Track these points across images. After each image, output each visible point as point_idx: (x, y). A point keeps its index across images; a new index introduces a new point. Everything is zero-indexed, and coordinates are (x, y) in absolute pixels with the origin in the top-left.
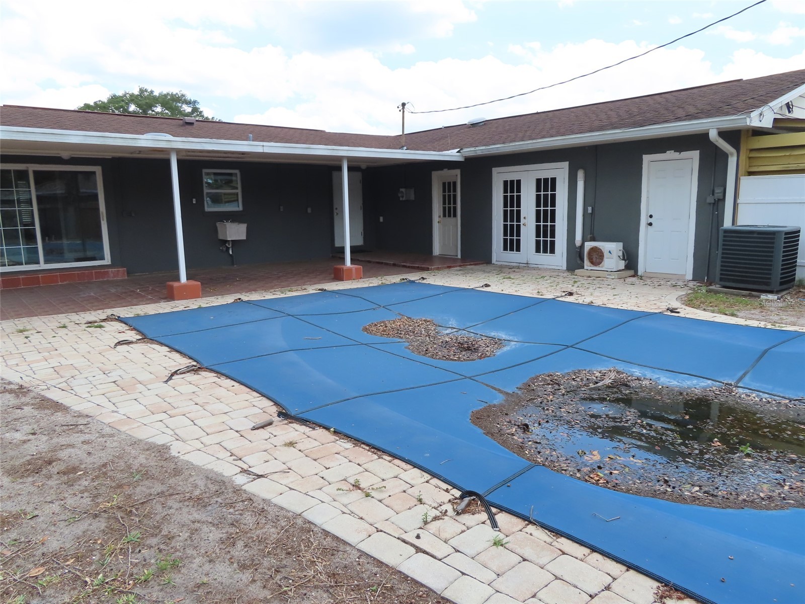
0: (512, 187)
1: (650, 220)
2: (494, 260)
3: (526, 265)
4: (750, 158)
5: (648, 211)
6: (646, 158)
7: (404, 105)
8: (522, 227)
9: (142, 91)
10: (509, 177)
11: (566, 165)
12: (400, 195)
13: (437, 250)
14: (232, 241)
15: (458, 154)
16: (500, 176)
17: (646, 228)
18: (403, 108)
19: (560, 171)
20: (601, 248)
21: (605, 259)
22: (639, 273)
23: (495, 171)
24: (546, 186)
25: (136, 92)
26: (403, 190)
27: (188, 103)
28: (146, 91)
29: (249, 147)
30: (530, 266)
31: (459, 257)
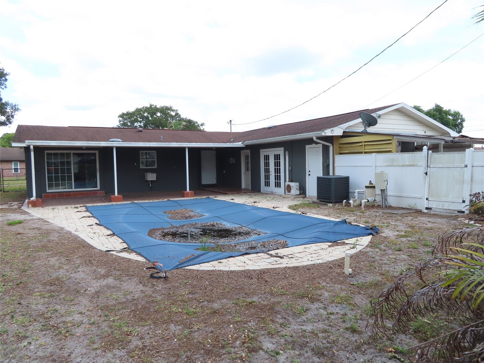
0: (267, 158)
1: (310, 173)
2: (262, 191)
3: (271, 193)
4: (340, 147)
5: (308, 169)
6: (307, 146)
7: (231, 121)
8: (270, 176)
9: (151, 106)
10: (266, 154)
11: (283, 149)
12: (230, 161)
13: (243, 186)
14: (151, 181)
15: (242, 144)
16: (263, 153)
17: (308, 176)
18: (231, 122)
19: (280, 151)
20: (290, 185)
21: (292, 190)
22: (307, 196)
23: (261, 150)
24: (277, 157)
25: (148, 106)
26: (231, 159)
27: (173, 111)
28: (153, 105)
29: (144, 145)
30: (273, 193)
31: (250, 189)
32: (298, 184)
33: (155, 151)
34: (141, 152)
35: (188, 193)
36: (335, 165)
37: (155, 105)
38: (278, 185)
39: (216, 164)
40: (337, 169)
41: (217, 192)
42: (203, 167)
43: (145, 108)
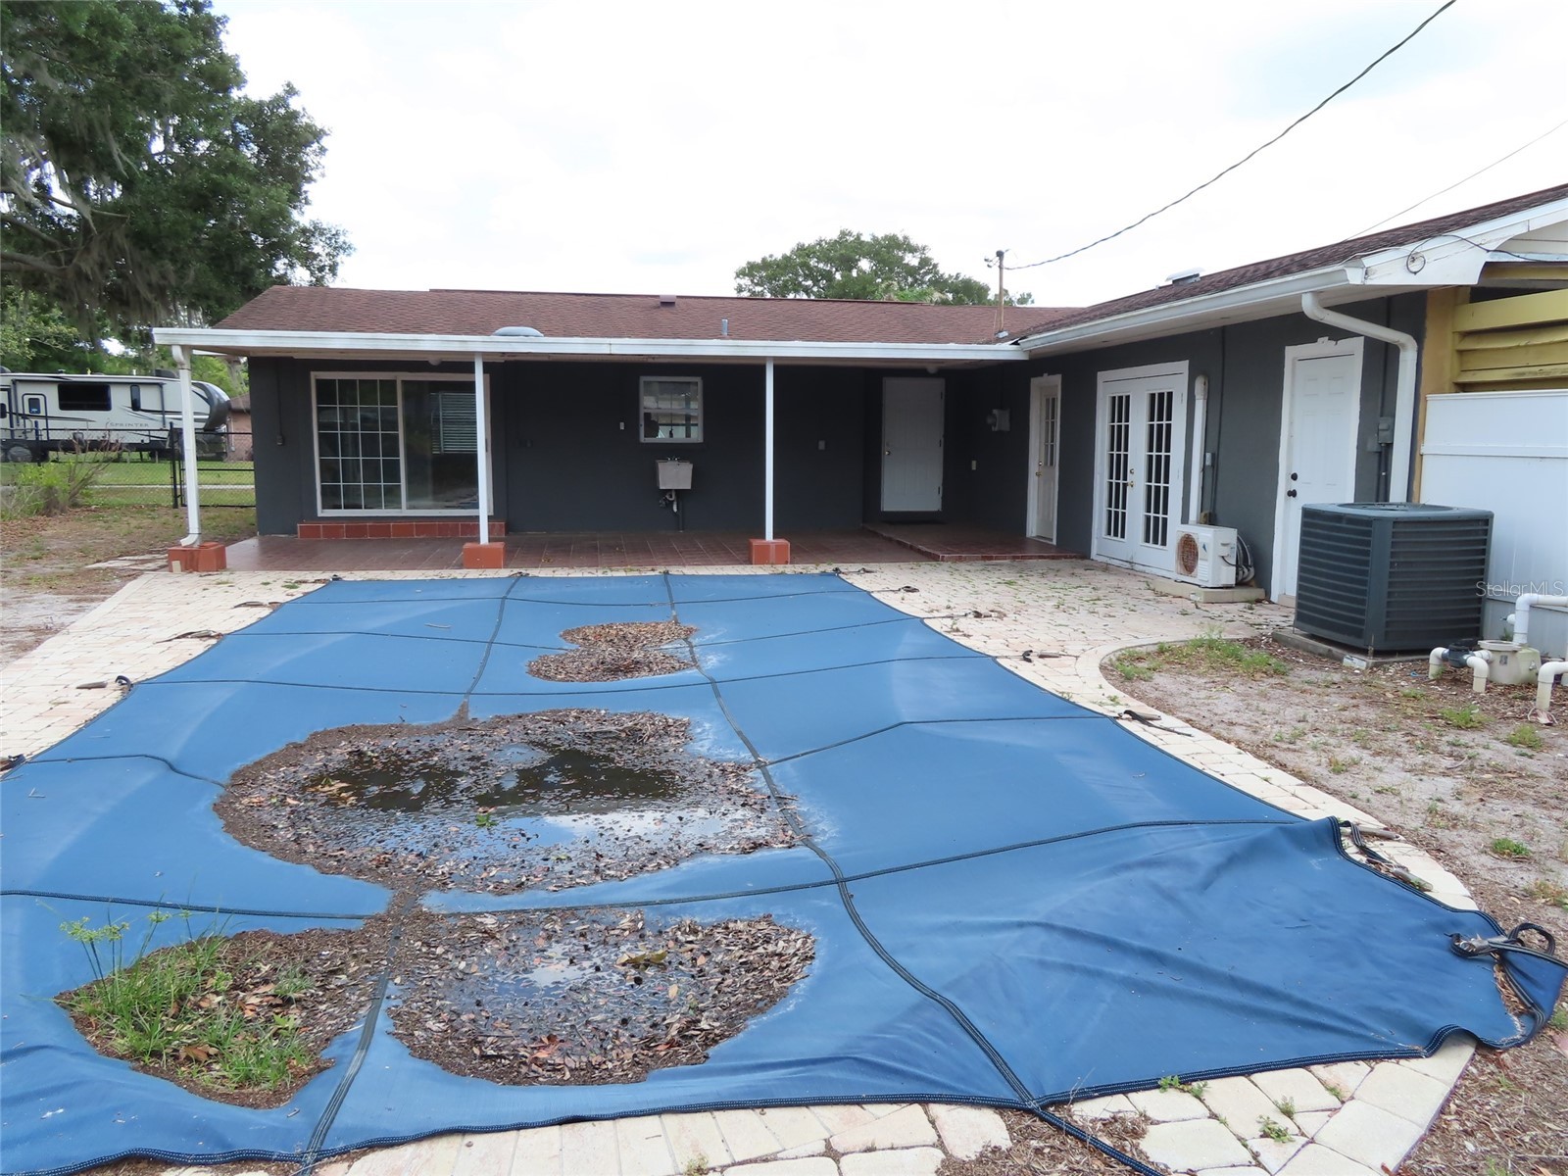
0: (1121, 407)
1: (1294, 485)
2: (1093, 555)
3: (1128, 565)
4: (1461, 352)
5: (1289, 466)
6: (1291, 352)
7: (1000, 254)
8: (1128, 488)
10: (1120, 391)
11: (1183, 366)
12: (989, 421)
13: (1033, 529)
15: (1015, 347)
16: (1109, 384)
17: (1286, 500)
18: (1001, 259)
19: (1173, 377)
20: (1194, 536)
21: (1199, 562)
22: (1274, 598)
23: (1102, 376)
24: (1161, 405)
26: (995, 411)
30: (1137, 567)
31: (1054, 542)
32: (1230, 535)
33: (698, 380)
34: (643, 379)
35: (767, 546)
36: (1425, 448)
37: (855, 234)
38: (1156, 532)
39: (942, 433)
40: (1429, 469)
41: (911, 547)
42: (888, 445)
43: (826, 243)
